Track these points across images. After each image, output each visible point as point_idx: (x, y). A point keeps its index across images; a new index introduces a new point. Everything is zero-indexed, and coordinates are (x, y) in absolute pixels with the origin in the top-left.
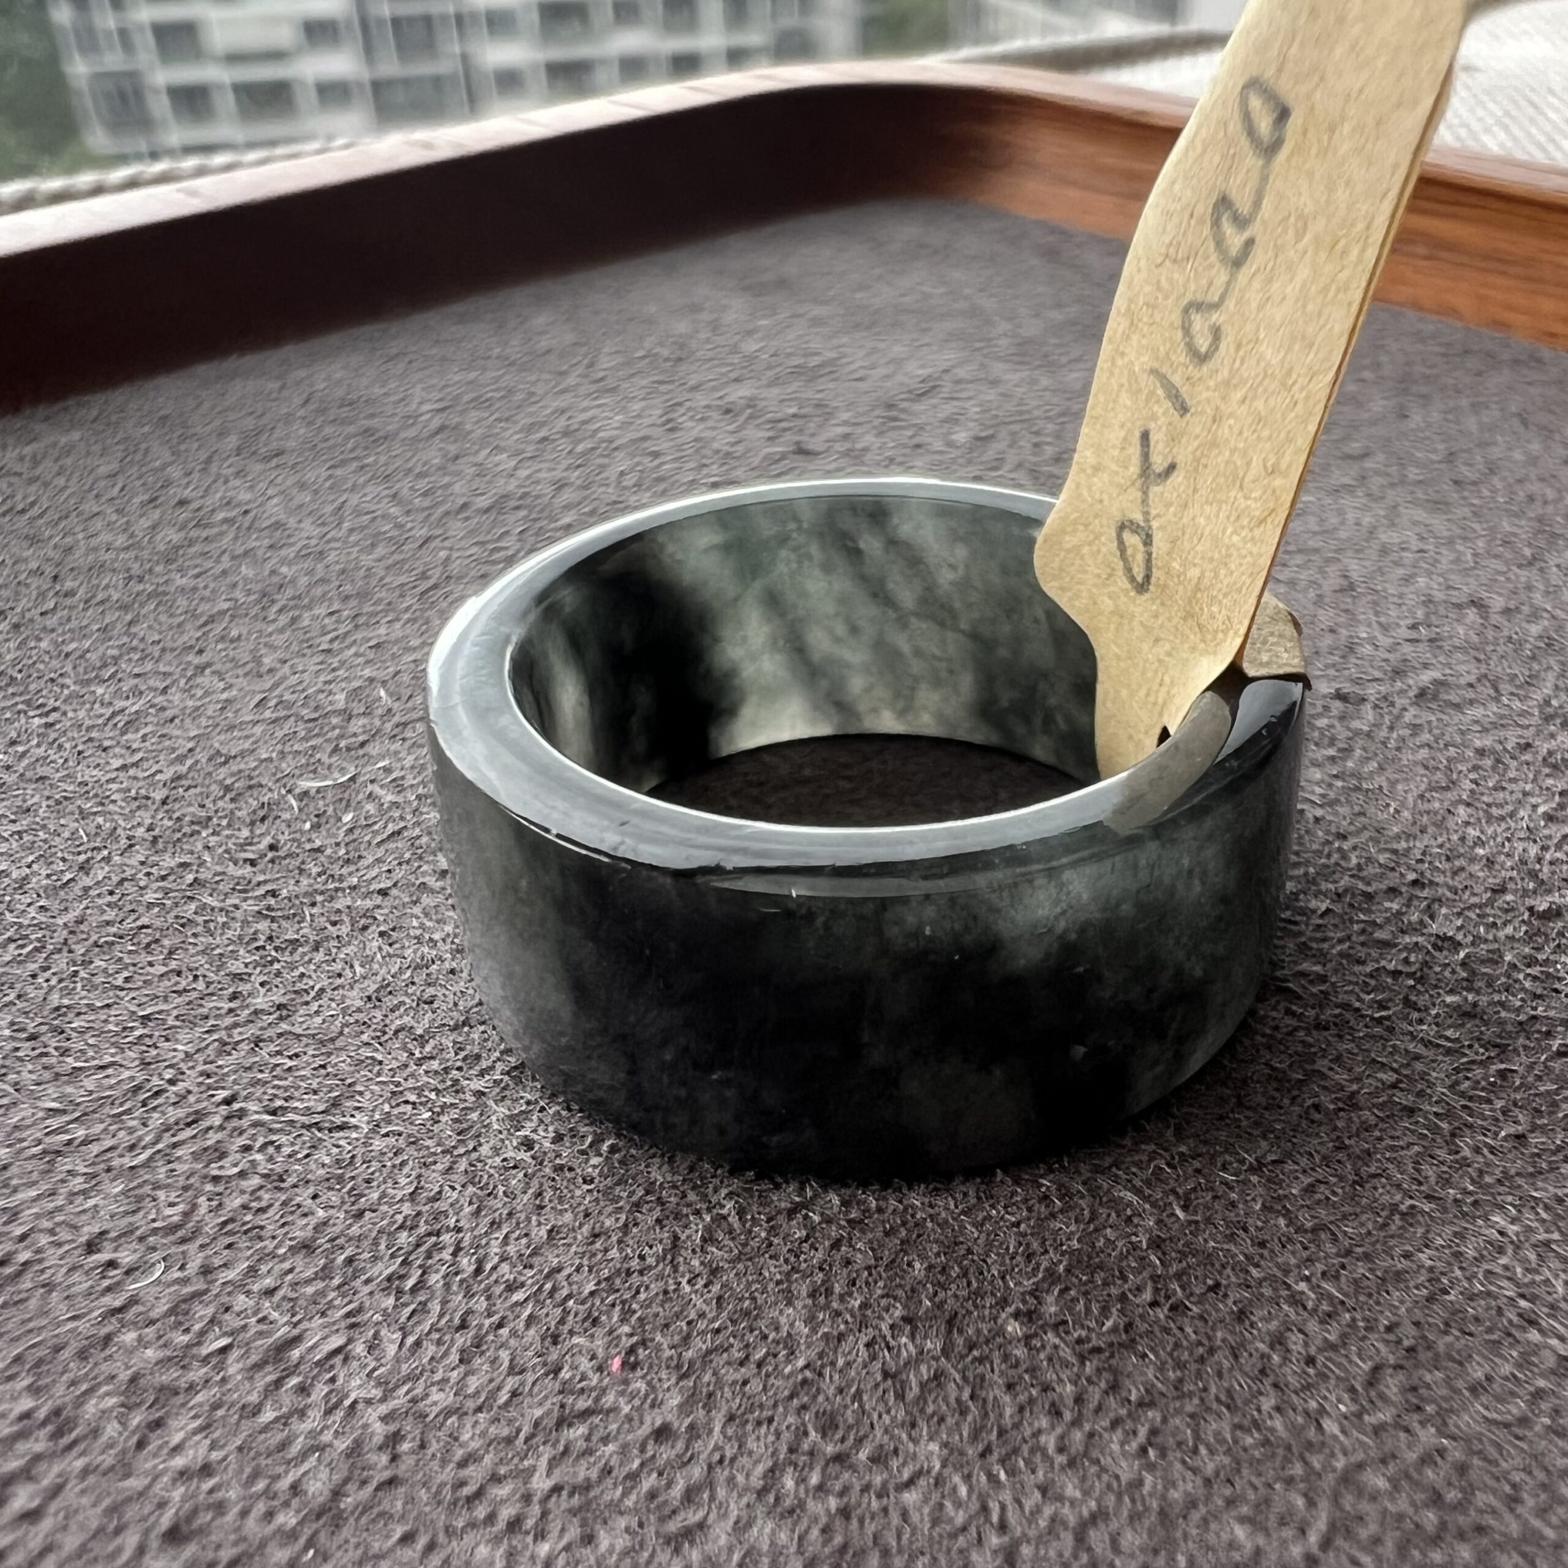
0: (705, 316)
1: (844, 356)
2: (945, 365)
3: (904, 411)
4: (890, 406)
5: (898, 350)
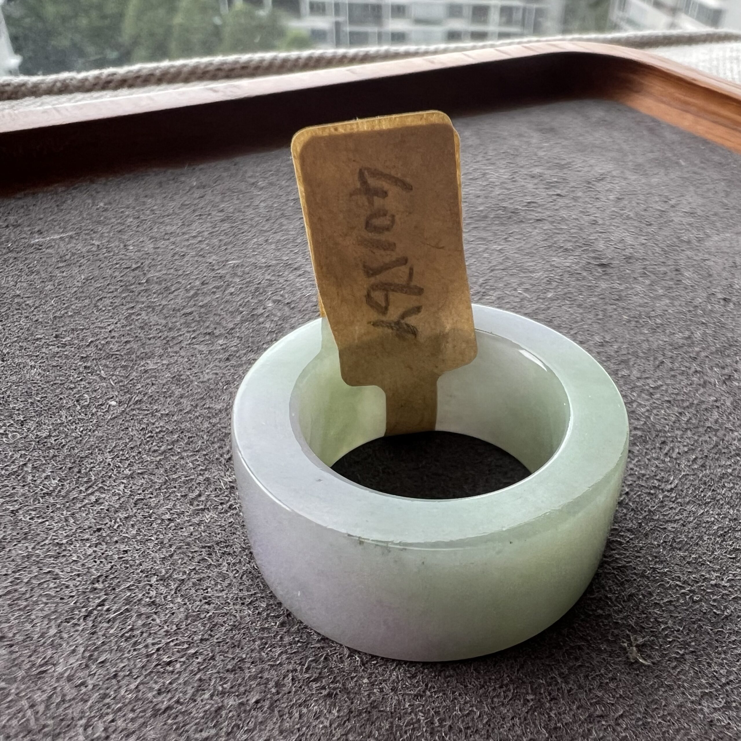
0: (525, 139)
1: (573, 162)
2: (609, 170)
3: (593, 185)
4: (589, 183)
5: (593, 162)
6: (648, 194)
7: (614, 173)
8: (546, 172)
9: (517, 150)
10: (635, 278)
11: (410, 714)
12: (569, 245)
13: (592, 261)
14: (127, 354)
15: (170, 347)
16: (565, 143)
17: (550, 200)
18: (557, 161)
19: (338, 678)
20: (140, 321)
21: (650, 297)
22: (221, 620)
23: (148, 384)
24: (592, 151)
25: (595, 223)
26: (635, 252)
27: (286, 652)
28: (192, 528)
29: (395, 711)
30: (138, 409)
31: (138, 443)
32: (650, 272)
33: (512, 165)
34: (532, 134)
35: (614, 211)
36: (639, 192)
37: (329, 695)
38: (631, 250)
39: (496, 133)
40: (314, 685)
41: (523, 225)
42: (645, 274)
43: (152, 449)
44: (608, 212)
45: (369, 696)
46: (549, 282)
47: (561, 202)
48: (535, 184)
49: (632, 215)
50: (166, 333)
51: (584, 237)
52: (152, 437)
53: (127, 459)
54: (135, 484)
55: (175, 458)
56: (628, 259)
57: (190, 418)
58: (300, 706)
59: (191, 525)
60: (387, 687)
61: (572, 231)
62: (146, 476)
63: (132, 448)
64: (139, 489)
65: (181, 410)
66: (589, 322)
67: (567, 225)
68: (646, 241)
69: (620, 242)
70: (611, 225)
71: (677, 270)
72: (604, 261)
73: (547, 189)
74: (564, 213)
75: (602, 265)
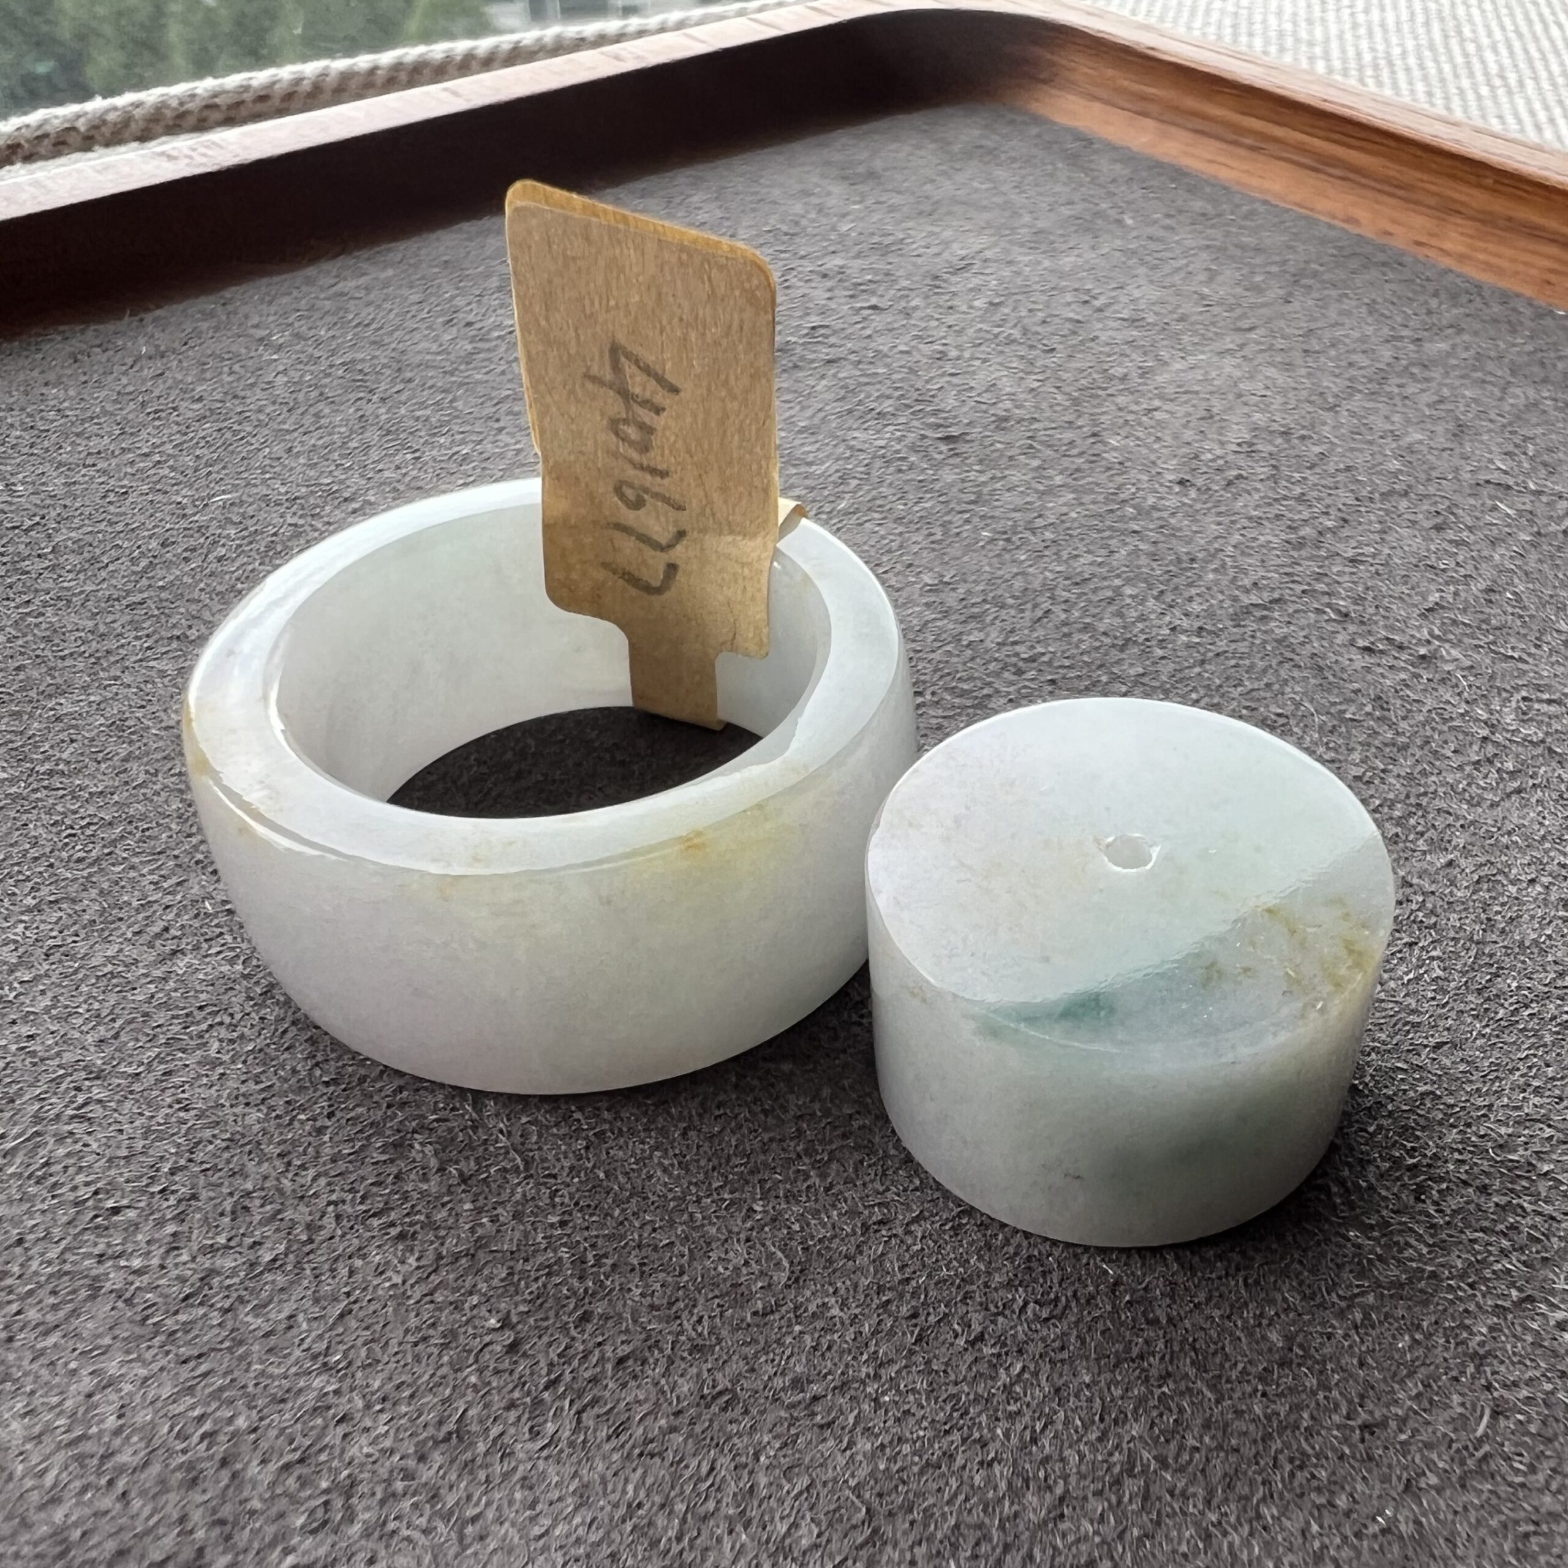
6: (1053, 289)
7: (988, 254)
8: (851, 263)
9: (797, 223)
10: (1011, 458)
11: (546, 1249)
12: (887, 406)
13: (929, 433)
14: (22, 689)
15: (103, 670)
16: (896, 199)
17: (857, 318)
18: (876, 239)
19: (417, 1208)
20: (44, 626)
21: (1037, 491)
22: (207, 1133)
23: (63, 741)
24: (949, 213)
25: (942, 356)
26: (1017, 407)
27: (326, 1174)
28: (152, 986)
29: (519, 1250)
30: (45, 788)
31: (48, 850)
32: (1041, 442)
33: (783, 255)
34: (831, 188)
35: (980, 330)
36: (1037, 287)
37: (401, 1236)
38: (1008, 404)
39: (756, 193)
40: (375, 1222)
41: (801, 374)
42: (1031, 447)
43: (75, 857)
44: (971, 332)
45: (472, 1230)
46: (844, 481)
47: (878, 321)
48: (830, 290)
49: (1016, 333)
50: (94, 644)
51: (919, 385)
52: (74, 835)
53: (28, 879)
54: (43, 922)
55: (119, 869)
56: (1001, 422)
57: (144, 795)
58: (350, 1257)
59: (150, 982)
60: (504, 1214)
61: (895, 376)
62: (64, 906)
63: (36, 859)
64: (52, 930)
65: (126, 783)
66: (916, 548)
67: (887, 366)
68: (1036, 384)
69: (987, 391)
70: (973, 358)
71: (1094, 435)
72: (954, 431)
73: (852, 297)
74: (883, 343)
75: (948, 439)
